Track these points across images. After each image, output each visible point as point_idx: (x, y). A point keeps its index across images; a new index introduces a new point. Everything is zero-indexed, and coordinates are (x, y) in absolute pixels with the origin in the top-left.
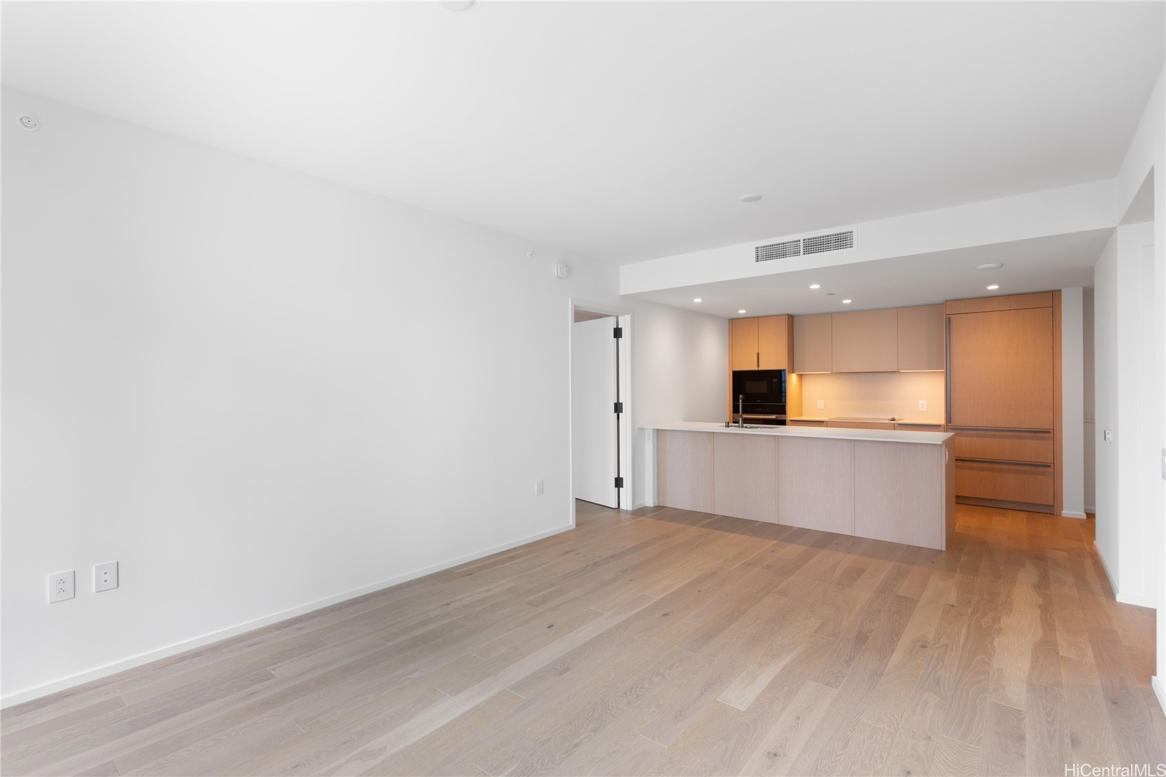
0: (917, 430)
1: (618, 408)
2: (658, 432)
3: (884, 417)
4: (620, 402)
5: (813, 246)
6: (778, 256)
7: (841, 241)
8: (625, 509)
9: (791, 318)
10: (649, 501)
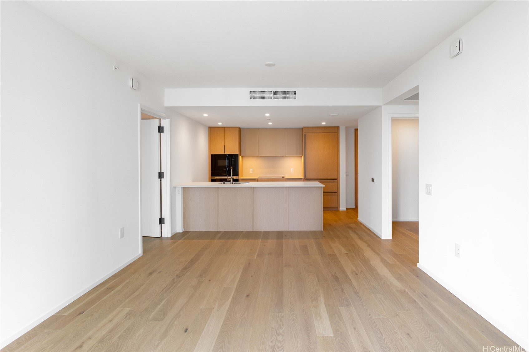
0: (294, 181)
1: (161, 175)
2: (184, 188)
3: (280, 176)
4: (162, 171)
5: (279, 95)
6: (260, 97)
7: (290, 95)
8: (166, 236)
9: (240, 129)
10: (179, 229)
